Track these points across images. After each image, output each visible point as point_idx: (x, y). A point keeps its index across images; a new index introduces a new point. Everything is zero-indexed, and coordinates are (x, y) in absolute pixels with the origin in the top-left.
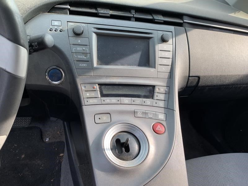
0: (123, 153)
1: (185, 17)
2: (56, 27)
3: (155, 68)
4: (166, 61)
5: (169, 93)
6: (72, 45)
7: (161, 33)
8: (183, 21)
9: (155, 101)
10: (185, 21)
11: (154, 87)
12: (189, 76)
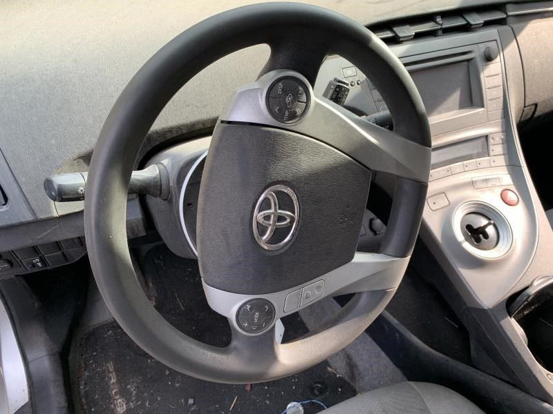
0: (482, 241)
1: (508, 7)
2: (351, 79)
3: (483, 106)
4: (495, 93)
5: (508, 141)
6: (377, 103)
7: (482, 47)
8: (507, 14)
9: (492, 158)
10: (510, 14)
11: (487, 137)
12: (525, 107)
